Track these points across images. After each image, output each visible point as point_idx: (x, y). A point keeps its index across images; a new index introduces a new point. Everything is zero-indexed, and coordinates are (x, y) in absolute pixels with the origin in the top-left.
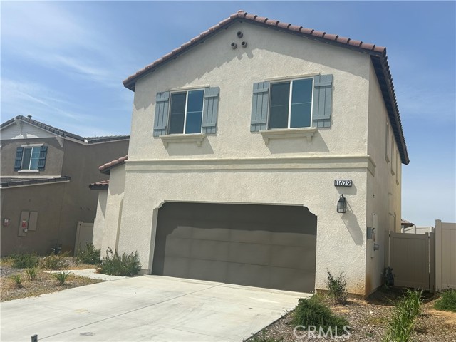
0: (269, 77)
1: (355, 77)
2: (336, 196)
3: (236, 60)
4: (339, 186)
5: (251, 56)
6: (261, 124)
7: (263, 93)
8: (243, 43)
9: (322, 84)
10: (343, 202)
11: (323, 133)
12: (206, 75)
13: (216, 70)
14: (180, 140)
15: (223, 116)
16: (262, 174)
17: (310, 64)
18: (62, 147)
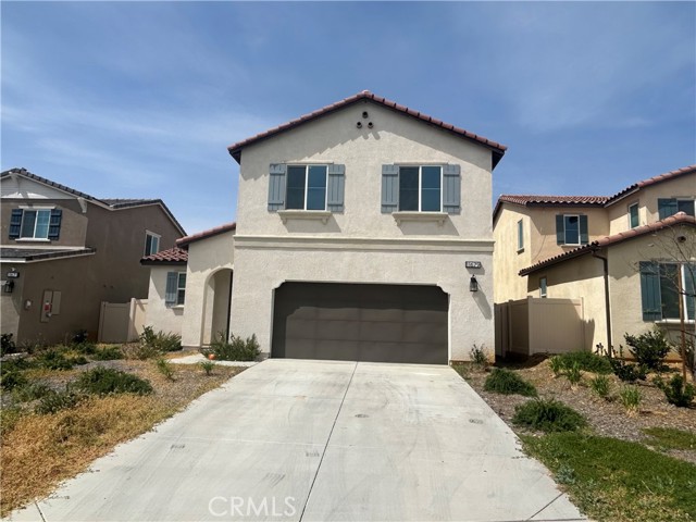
0: (398, 161)
1: (480, 170)
2: (468, 276)
3: (361, 139)
4: (469, 267)
5: (377, 138)
6: (392, 206)
7: (393, 176)
8: (370, 124)
9: (451, 173)
10: (474, 281)
11: (453, 218)
12: (328, 151)
13: (339, 147)
14: (302, 217)
15: (350, 194)
16: (395, 255)
17: (438, 152)
18: (84, 211)
